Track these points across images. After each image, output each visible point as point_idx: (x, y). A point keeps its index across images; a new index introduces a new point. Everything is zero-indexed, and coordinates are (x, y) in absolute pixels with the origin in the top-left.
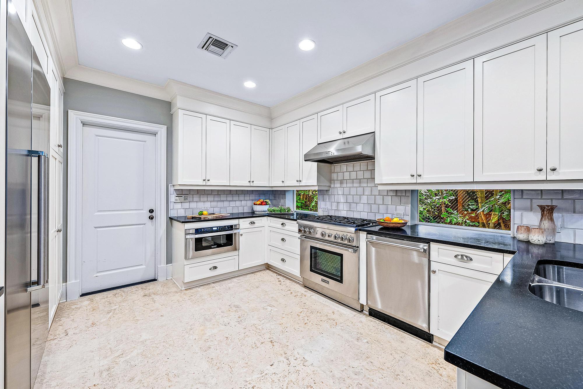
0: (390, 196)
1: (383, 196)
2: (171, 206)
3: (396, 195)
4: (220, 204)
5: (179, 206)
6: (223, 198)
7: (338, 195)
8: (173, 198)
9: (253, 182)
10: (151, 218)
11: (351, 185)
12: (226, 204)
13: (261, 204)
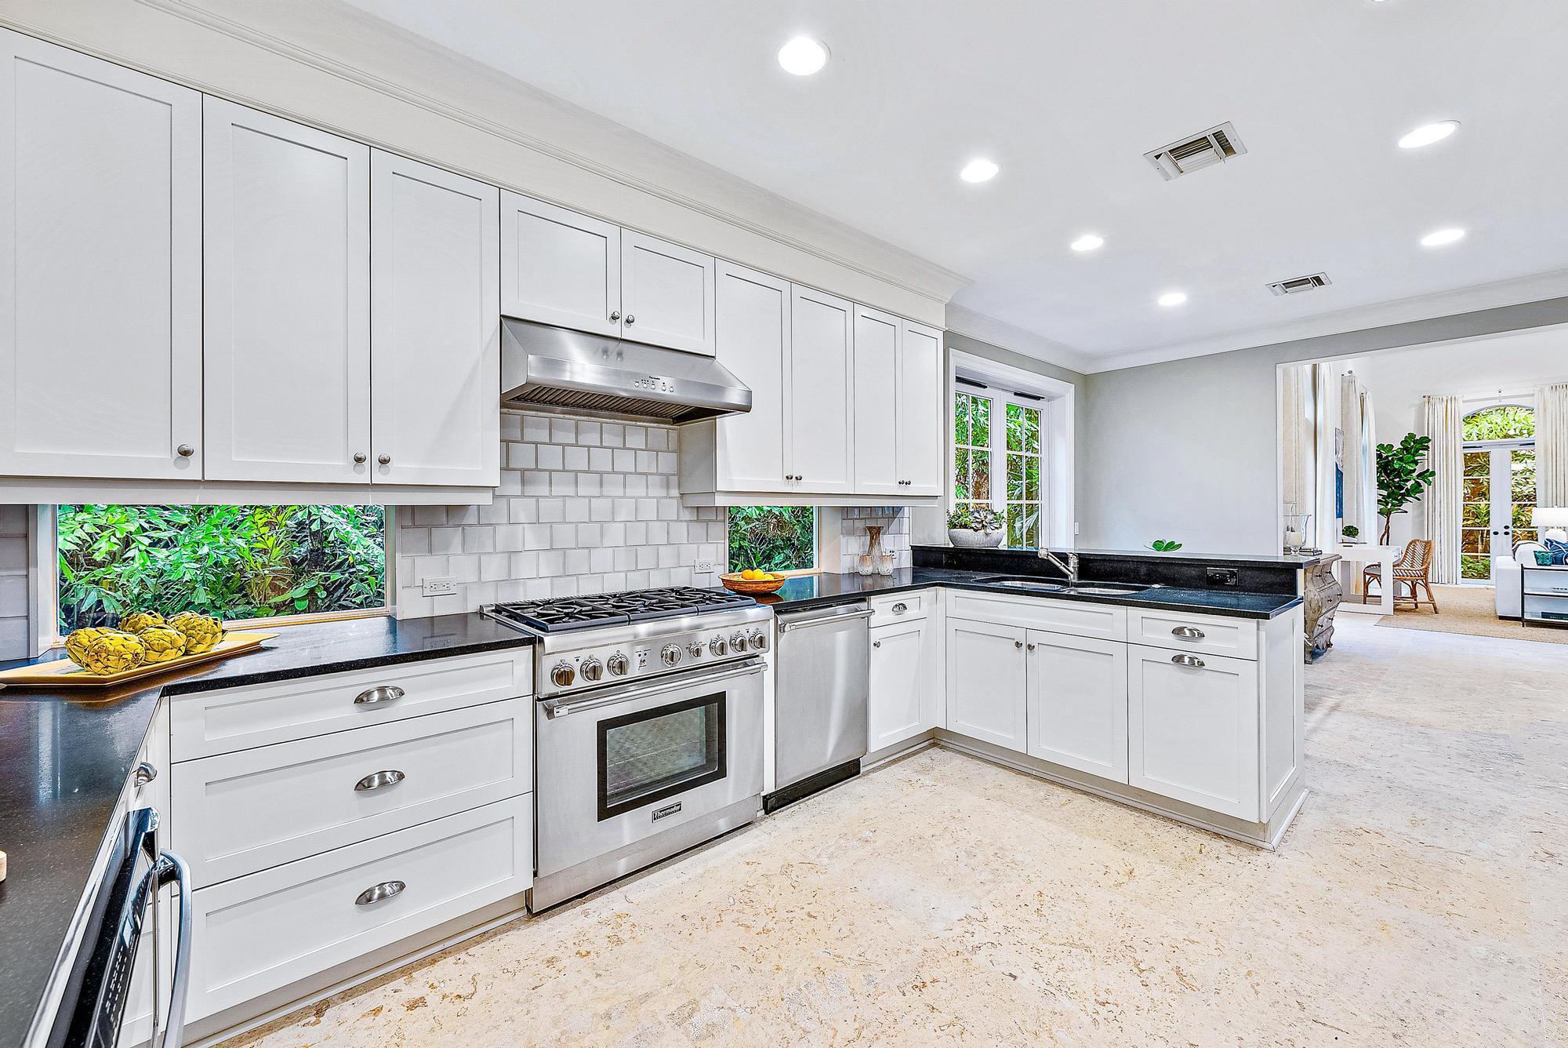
0: (686, 521)
1: (669, 521)
3: (698, 520)
7: (512, 526)
11: (570, 491)
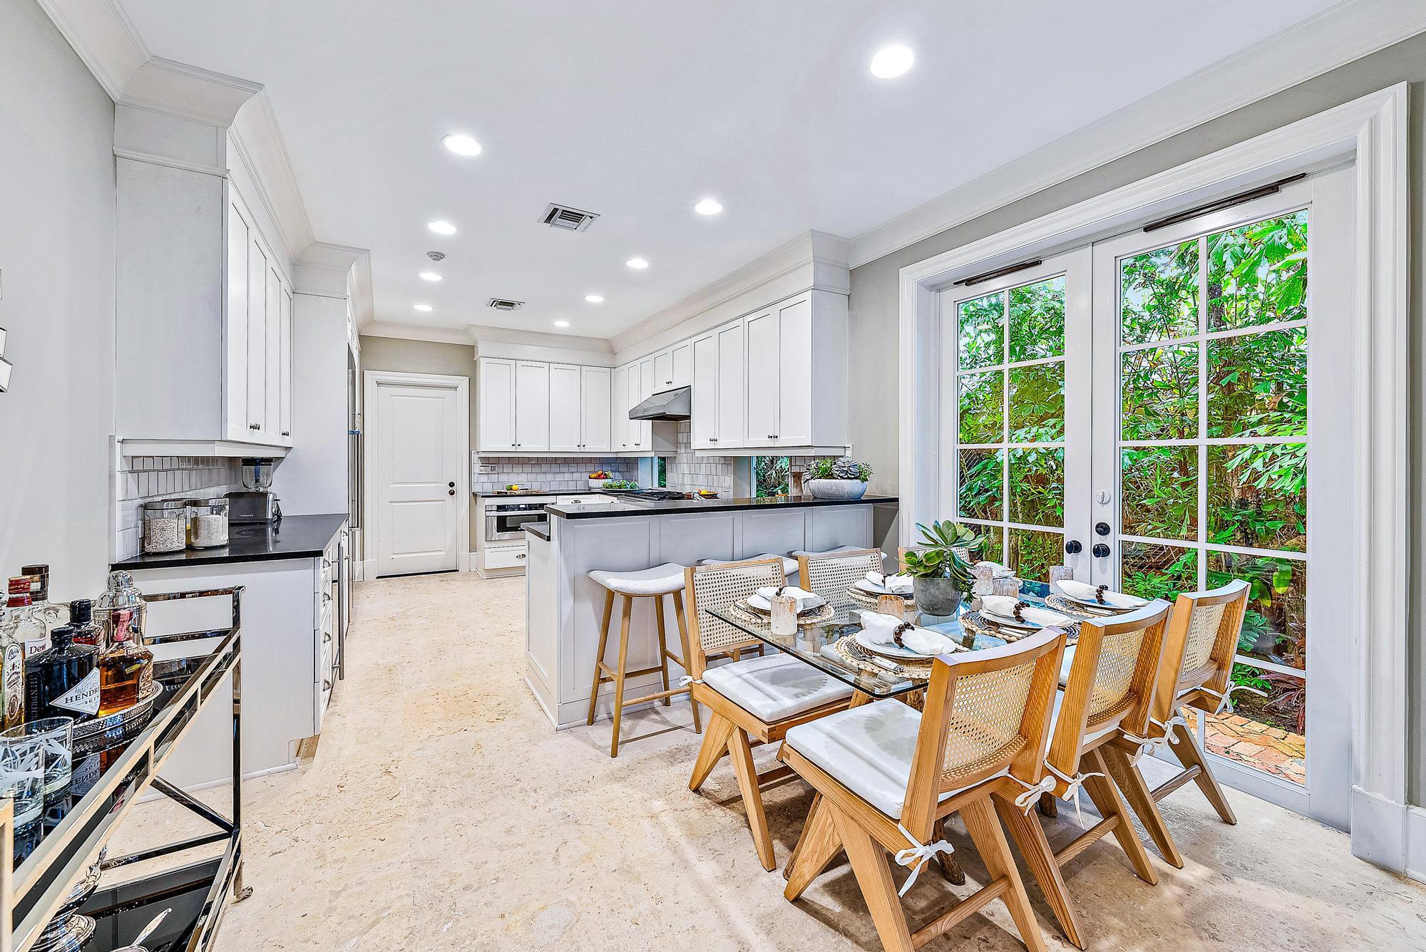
2: (475, 478)
4: (541, 477)
5: (485, 478)
6: (545, 468)
8: (477, 468)
9: (584, 446)
10: (452, 493)
12: (549, 477)
13: (598, 477)
